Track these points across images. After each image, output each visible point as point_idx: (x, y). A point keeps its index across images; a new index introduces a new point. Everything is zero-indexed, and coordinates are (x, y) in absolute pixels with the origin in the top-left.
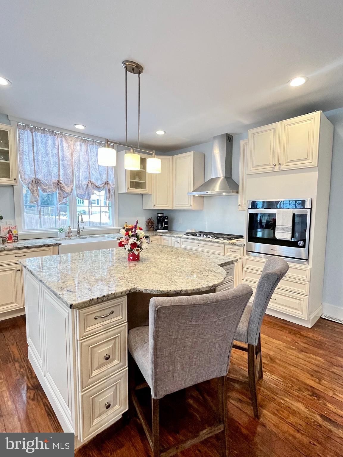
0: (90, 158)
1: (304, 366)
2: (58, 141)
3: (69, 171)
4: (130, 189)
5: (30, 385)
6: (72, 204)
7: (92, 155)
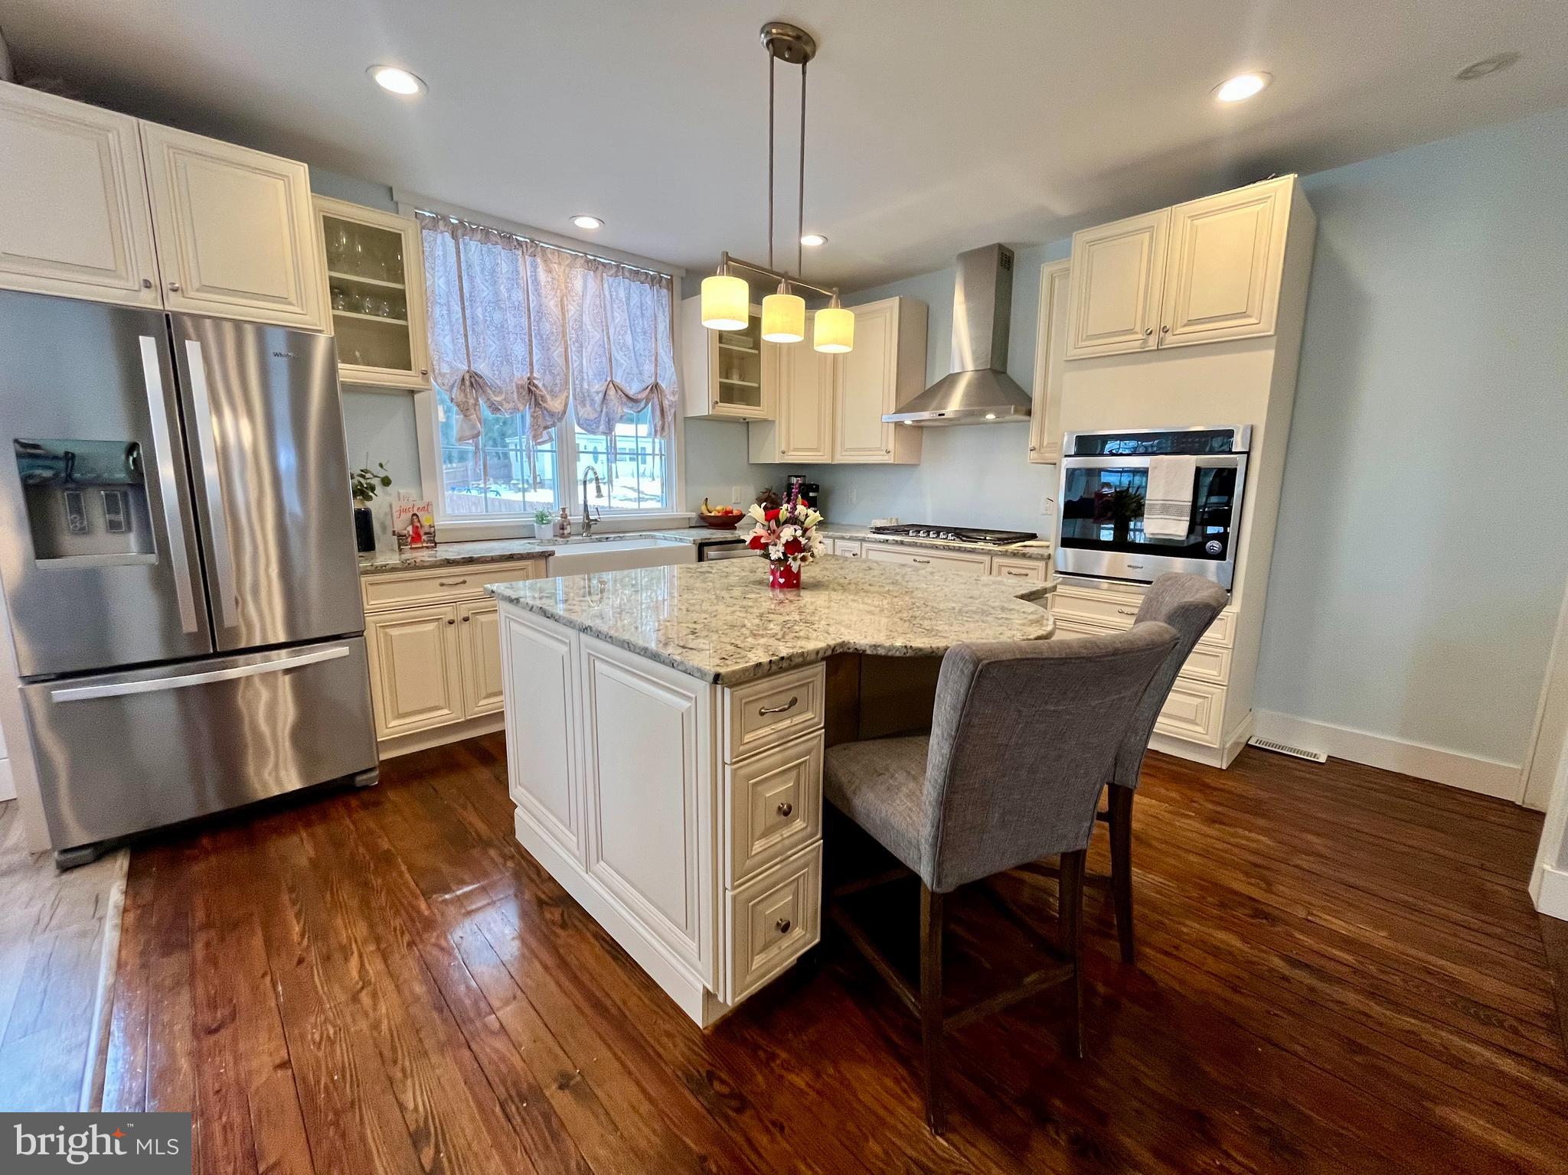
0: (609, 314)
1: (1222, 854)
2: (524, 264)
3: (557, 353)
4: (720, 404)
5: (543, 896)
6: (565, 447)
7: (615, 306)
